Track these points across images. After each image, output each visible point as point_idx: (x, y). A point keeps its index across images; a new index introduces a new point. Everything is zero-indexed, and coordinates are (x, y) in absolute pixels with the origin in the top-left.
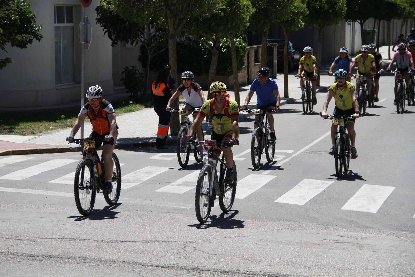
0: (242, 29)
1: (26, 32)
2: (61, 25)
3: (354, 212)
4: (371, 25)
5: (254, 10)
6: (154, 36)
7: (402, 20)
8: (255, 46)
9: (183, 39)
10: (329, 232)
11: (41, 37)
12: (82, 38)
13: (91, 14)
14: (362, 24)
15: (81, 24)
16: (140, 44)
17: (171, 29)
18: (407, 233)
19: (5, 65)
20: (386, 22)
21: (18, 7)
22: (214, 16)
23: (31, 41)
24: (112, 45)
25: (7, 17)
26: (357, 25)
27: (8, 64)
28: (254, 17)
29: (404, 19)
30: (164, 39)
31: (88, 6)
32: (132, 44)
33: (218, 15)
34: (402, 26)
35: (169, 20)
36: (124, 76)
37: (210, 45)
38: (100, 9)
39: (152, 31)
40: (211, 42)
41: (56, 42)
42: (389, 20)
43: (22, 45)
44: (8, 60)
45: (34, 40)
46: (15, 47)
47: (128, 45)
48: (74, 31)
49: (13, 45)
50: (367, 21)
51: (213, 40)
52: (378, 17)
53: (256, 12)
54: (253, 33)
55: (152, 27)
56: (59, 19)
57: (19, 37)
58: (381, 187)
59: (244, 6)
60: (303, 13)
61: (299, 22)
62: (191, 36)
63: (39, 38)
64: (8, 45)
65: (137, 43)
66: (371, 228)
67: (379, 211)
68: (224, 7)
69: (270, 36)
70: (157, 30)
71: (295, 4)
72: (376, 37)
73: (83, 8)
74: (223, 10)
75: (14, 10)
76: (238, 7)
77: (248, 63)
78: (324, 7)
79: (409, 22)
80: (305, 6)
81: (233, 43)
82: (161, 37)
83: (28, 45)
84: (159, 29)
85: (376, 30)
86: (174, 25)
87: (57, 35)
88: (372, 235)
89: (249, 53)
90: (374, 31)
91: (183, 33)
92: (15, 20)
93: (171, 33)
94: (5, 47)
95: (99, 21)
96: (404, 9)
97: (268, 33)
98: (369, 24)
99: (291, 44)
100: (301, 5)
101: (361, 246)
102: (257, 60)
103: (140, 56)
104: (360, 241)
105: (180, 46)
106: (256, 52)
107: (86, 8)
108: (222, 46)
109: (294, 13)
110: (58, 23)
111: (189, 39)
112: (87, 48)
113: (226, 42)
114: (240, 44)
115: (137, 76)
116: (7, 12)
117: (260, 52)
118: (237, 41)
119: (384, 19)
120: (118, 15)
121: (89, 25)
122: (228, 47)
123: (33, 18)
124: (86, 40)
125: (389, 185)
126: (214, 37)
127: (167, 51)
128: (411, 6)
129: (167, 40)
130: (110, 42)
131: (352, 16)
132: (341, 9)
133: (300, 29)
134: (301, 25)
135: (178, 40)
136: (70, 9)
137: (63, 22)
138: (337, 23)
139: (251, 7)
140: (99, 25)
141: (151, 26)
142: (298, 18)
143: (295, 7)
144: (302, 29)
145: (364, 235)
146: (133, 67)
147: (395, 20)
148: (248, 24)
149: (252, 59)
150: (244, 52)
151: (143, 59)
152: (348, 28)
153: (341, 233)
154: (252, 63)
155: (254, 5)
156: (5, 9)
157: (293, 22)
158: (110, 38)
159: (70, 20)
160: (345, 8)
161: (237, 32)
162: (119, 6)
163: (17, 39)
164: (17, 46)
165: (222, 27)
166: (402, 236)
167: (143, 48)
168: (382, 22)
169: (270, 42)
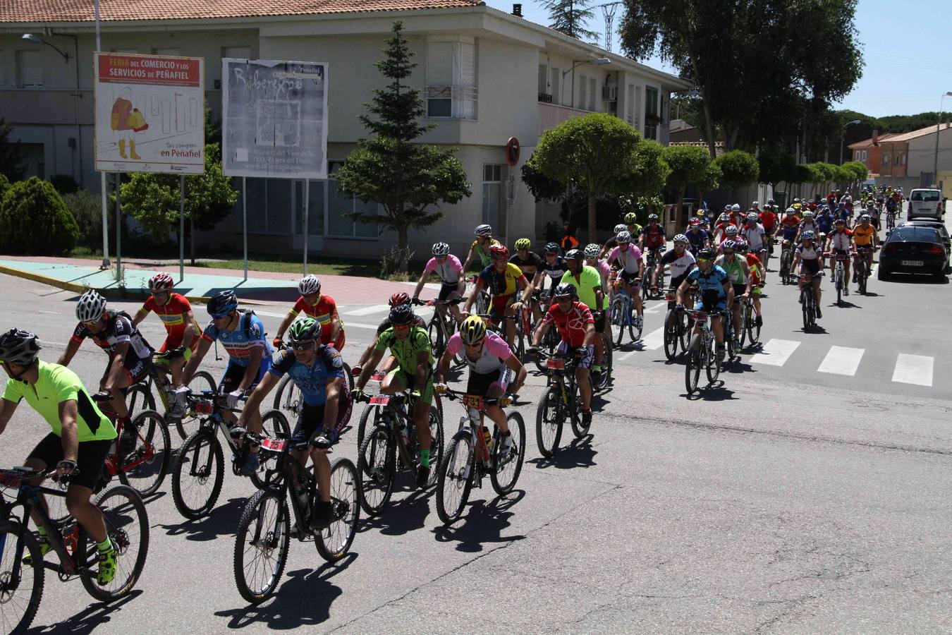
0: (659, 188)
1: (457, 189)
2: (489, 182)
3: (761, 364)
4: (783, 188)
5: (671, 171)
6: (576, 194)
7: (812, 184)
8: (671, 205)
9: (603, 197)
10: (736, 383)
11: (471, 193)
12: (507, 195)
13: (517, 172)
14: (774, 187)
15: (507, 182)
16: (562, 201)
17: (591, 187)
18: (811, 386)
19: (437, 219)
20: (797, 185)
21: (450, 166)
22: (633, 176)
23: (461, 198)
24: (536, 202)
25: (441, 175)
26: (770, 188)
27: (439, 218)
28: (670, 177)
29: (814, 183)
30: (585, 197)
31: (514, 165)
32: (554, 201)
33: (636, 175)
34: (812, 189)
35: (590, 178)
36: (546, 231)
37: (628, 203)
38: (525, 168)
39: (574, 188)
40: (629, 201)
41: (484, 198)
42: (800, 184)
43: (453, 201)
44: (439, 215)
45: (464, 196)
46: (447, 204)
47: (551, 202)
48: (500, 189)
49: (444, 201)
50: (779, 184)
51: (631, 198)
52: (790, 181)
53: (672, 173)
54: (670, 193)
55: (574, 186)
56: (488, 177)
57: (450, 194)
58: (789, 342)
59: (662, 167)
60: (717, 175)
61: (713, 183)
62: (610, 195)
63: (468, 194)
64: (440, 201)
65: (559, 200)
66: (776, 380)
67: (785, 364)
68: (643, 168)
69: (686, 196)
70: (578, 188)
71: (711, 167)
72: (787, 200)
73: (510, 167)
74: (641, 170)
75: (448, 169)
76: (656, 168)
77: (664, 221)
78: (738, 169)
79: (819, 185)
80: (720, 168)
81: (650, 202)
82: (581, 195)
83: (459, 201)
84: (579, 187)
85: (787, 193)
86: (594, 184)
87: (485, 192)
88: (777, 387)
89: (665, 211)
90: (785, 194)
91: (602, 193)
92: (447, 177)
93: (591, 191)
94: (438, 202)
95: (524, 179)
96: (815, 173)
97: (683, 194)
98: (781, 187)
99: (705, 204)
100: (716, 167)
101: (766, 397)
102: (672, 219)
103: (561, 212)
104: (767, 393)
105: (599, 204)
106: (672, 211)
107: (513, 167)
108: (639, 205)
109: (709, 175)
110: (486, 180)
111: (608, 197)
112: (512, 204)
113: (643, 201)
114: (657, 202)
115: (558, 231)
116: (441, 171)
117: (676, 210)
118: (654, 200)
119: (795, 183)
120: (542, 174)
121: (514, 182)
122: (645, 206)
123: (464, 176)
124: (512, 197)
125: (797, 340)
126: (632, 196)
127: (586, 210)
128: (821, 171)
129: (587, 198)
130: (534, 198)
131: (764, 179)
132: (754, 172)
133: (716, 191)
134: (716, 186)
135: (597, 198)
136: (498, 168)
137: (491, 180)
138: (750, 185)
139: (668, 168)
140: (524, 183)
141: (572, 184)
142: (713, 179)
143: (710, 169)
144: (718, 190)
145: (769, 387)
146: (555, 222)
147: (806, 184)
148: (665, 184)
149: (668, 217)
150: (661, 211)
151: (564, 215)
152: (760, 190)
153: (748, 385)
154: (668, 221)
155: (671, 166)
156: (439, 167)
157: (707, 183)
158: (534, 195)
159: (497, 178)
160: (758, 171)
161: (654, 191)
162: (543, 165)
163: (449, 195)
164: (449, 202)
165: (640, 187)
166: (806, 388)
167: (564, 205)
168: (793, 185)
169: (685, 201)
